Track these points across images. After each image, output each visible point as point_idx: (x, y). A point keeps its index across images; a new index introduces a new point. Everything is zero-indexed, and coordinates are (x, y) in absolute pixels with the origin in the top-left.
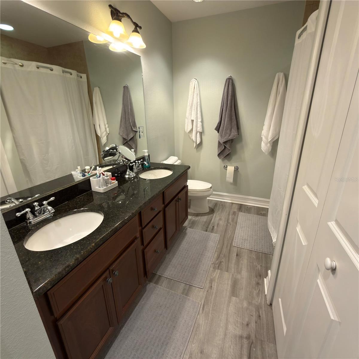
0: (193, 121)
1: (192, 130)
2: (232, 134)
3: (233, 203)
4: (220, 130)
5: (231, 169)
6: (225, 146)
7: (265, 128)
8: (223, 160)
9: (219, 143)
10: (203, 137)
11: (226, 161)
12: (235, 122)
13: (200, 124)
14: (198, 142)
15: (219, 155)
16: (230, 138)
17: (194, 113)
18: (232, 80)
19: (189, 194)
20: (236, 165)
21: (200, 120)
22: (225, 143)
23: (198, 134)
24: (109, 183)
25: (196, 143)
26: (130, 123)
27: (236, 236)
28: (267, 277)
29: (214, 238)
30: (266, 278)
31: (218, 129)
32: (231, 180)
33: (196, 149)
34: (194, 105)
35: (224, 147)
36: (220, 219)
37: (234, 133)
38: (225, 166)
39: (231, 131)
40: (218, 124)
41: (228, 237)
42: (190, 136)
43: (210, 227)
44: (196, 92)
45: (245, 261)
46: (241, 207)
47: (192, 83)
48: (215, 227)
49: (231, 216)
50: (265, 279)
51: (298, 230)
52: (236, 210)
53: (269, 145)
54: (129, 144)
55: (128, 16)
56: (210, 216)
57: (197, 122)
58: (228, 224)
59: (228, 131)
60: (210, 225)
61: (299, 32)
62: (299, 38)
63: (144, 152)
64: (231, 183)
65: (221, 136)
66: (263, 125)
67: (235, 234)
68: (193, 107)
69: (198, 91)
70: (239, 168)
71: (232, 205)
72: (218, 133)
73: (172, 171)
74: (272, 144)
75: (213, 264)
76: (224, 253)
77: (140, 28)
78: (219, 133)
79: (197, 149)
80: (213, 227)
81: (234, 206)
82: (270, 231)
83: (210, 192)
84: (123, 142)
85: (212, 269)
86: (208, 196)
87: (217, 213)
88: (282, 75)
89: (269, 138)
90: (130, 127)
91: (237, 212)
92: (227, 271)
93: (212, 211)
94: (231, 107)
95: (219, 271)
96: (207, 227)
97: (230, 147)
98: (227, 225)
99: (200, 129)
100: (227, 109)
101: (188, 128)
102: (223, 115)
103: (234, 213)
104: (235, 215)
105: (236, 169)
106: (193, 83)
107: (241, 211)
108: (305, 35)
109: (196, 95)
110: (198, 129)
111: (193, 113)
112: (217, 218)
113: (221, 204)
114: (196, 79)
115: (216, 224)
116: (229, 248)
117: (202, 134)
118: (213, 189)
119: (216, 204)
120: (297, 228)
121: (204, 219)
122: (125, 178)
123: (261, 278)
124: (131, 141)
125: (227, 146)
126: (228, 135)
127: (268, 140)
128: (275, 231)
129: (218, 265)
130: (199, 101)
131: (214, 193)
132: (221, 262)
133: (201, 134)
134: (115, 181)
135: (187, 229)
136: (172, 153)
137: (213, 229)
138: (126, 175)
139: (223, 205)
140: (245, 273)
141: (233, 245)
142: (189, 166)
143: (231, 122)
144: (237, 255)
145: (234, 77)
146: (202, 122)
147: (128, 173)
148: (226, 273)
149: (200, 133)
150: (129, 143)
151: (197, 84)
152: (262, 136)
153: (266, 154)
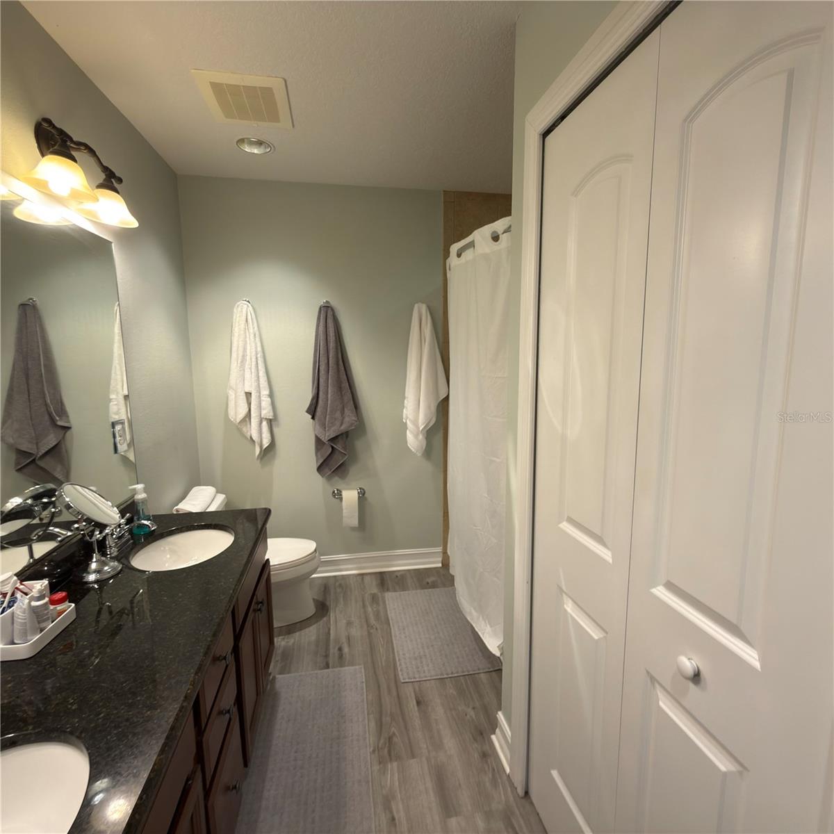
0: (248, 395)
1: (248, 416)
2: (347, 419)
4: (318, 415)
5: (350, 496)
6: (333, 447)
7: (409, 404)
8: (329, 478)
9: (318, 441)
10: (276, 430)
11: (337, 479)
13: (266, 402)
14: (266, 443)
15: (320, 469)
16: (343, 428)
17: (250, 375)
18: (333, 310)
19: (273, 580)
20: (360, 485)
21: (265, 392)
22: (333, 440)
23: (265, 423)
24: (48, 619)
25: (261, 446)
26: (46, 405)
27: (399, 655)
28: (497, 730)
29: (353, 676)
30: (494, 733)
31: (312, 411)
32: (355, 522)
33: (259, 461)
34: (248, 358)
35: (331, 449)
36: (349, 624)
37: (350, 418)
38: (334, 492)
39: (343, 413)
40: (312, 399)
41: (384, 664)
42: (244, 429)
43: (333, 650)
44: (251, 331)
45: (439, 712)
46: (385, 580)
47: (239, 309)
48: (346, 650)
49: (369, 609)
50: (493, 737)
52: (375, 590)
53: (421, 437)
54: (41, 468)
55: (92, 152)
56: (321, 622)
57: (260, 397)
58: (372, 631)
59: (338, 414)
60: (331, 646)
61: (455, 248)
62: (459, 255)
63: (135, 492)
64: (353, 529)
65: (323, 426)
66: (404, 398)
67: (396, 651)
68: (247, 362)
69: (256, 328)
70: (366, 491)
71: (363, 579)
72: (313, 418)
74: (425, 435)
75: (374, 751)
76: (389, 712)
77: (120, 180)
78: (316, 418)
79: (261, 459)
80: (340, 649)
81: (367, 579)
82: (470, 621)
83: (315, 562)
84: (17, 463)
85: (376, 768)
86: (314, 571)
87: (337, 611)
89: (420, 425)
90: (47, 417)
91: (379, 594)
92: (413, 756)
93: (322, 608)
94: (338, 364)
95: (395, 764)
96: (327, 656)
97: (345, 448)
98: (370, 634)
99: (269, 413)
100: (330, 368)
101: (237, 411)
102: (321, 381)
103: (374, 598)
104: (378, 604)
105: (362, 495)
106: (242, 310)
107: (388, 590)
108: (469, 254)
109: (252, 335)
110: (264, 413)
111: (247, 375)
112: (342, 623)
113: (337, 584)
114: (248, 302)
115: (344, 640)
116: (395, 693)
117: (273, 423)
118: (319, 553)
119: (326, 586)
121: (310, 635)
122: (87, 583)
123: (483, 737)
124: (48, 458)
125: (338, 447)
126: (338, 423)
127: (418, 428)
129: (388, 751)
130: (259, 349)
131: (324, 558)
132: (390, 739)
133: (270, 422)
134: (67, 604)
135: (274, 678)
137: (341, 656)
138: (89, 573)
139: (341, 582)
140: (450, 744)
141: (403, 681)
143: (342, 396)
144: (418, 703)
145: (333, 303)
146: (271, 395)
147: (94, 566)
148: (412, 761)
149: (267, 423)
151: (252, 312)
152: (404, 421)
153: (419, 454)
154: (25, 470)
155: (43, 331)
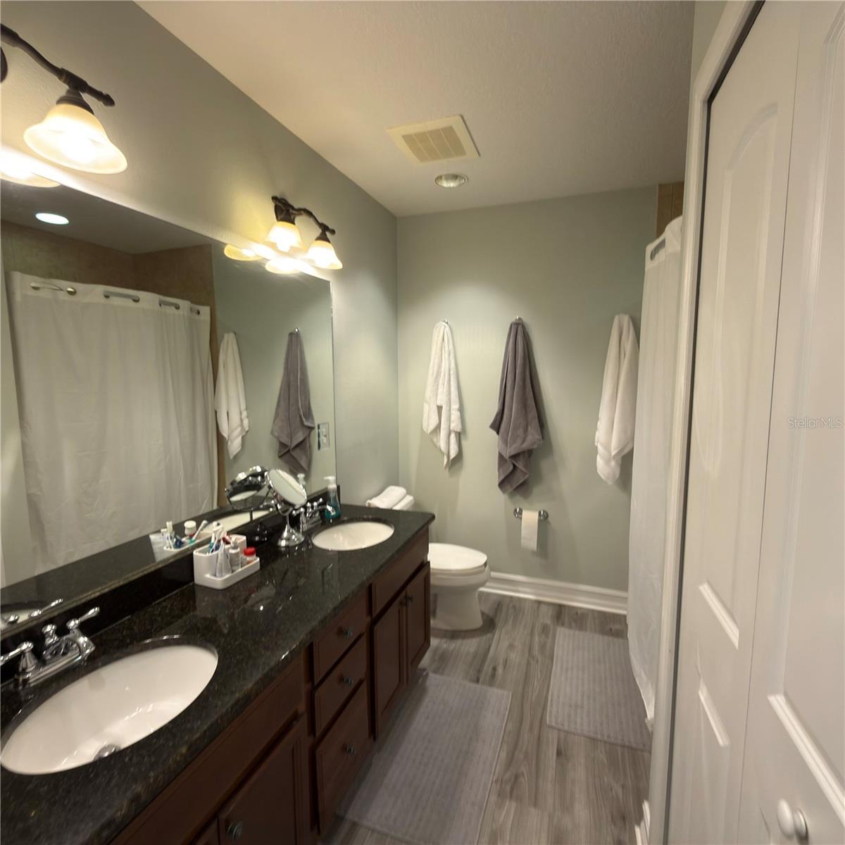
0: (440, 408)
1: (438, 427)
2: (529, 438)
3: (539, 603)
4: (502, 430)
5: (530, 517)
6: (514, 466)
7: (602, 425)
8: (512, 495)
9: (501, 457)
10: (464, 443)
11: (518, 498)
12: (533, 413)
13: (455, 415)
14: (453, 454)
15: (501, 485)
16: (525, 446)
17: (442, 391)
18: (524, 327)
19: (433, 581)
20: (543, 506)
21: (455, 406)
22: (514, 457)
23: (453, 436)
24: (238, 565)
25: (448, 456)
26: (299, 409)
27: (552, 695)
28: (642, 824)
29: (499, 699)
30: (639, 825)
31: (496, 426)
32: (533, 544)
33: (447, 470)
34: (442, 374)
35: (512, 467)
36: (511, 646)
37: (533, 436)
38: (516, 510)
39: (526, 430)
40: (497, 416)
41: (534, 698)
42: (435, 440)
43: (487, 668)
44: (447, 349)
45: (579, 773)
46: (561, 614)
47: (438, 329)
48: (500, 670)
49: (536, 639)
50: (637, 830)
51: (702, 698)
52: (548, 621)
53: (613, 463)
54: (292, 456)
55: (310, 214)
56: (485, 637)
57: (450, 410)
58: (532, 662)
59: (520, 432)
60: (486, 664)
61: (650, 248)
62: (652, 257)
63: (328, 482)
64: (533, 552)
65: (505, 441)
66: (597, 419)
67: (551, 688)
68: (441, 379)
69: (451, 346)
70: (549, 515)
71: (538, 608)
72: (498, 433)
73: (391, 527)
74: (620, 462)
75: (496, 781)
76: (524, 749)
77: (333, 232)
78: (500, 434)
79: (450, 469)
80: (494, 669)
81: (544, 608)
83: (482, 577)
84: (279, 452)
85: (493, 798)
86: (483, 585)
87: (503, 630)
88: (626, 319)
89: (612, 448)
90: (298, 419)
91: (552, 627)
92: (535, 805)
93: (490, 624)
94: (524, 380)
95: (514, 804)
96: (479, 671)
97: (526, 466)
98: (528, 664)
99: (457, 425)
100: (516, 386)
101: (430, 422)
102: (507, 397)
103: (545, 630)
104: (547, 636)
105: (544, 519)
106: (441, 329)
107: (563, 625)
108: (661, 255)
109: (447, 355)
110: (453, 425)
111: (440, 390)
112: (505, 644)
113: (511, 605)
114: (447, 323)
115: (501, 661)
116: (536, 732)
117: (462, 437)
118: (489, 566)
119: (500, 604)
120: (700, 692)
121: (470, 646)
122: (279, 547)
123: (625, 824)
124: (298, 450)
125: (520, 465)
126: (519, 441)
127: (610, 452)
128: (650, 685)
129: (510, 787)
130: (453, 365)
131: (494, 574)
132: (517, 777)
133: (459, 436)
134: (255, 556)
135: (427, 674)
136: (393, 479)
137: (493, 676)
138: (282, 539)
139: (516, 604)
140: (582, 812)
141: (548, 724)
142: (430, 514)
143: (526, 412)
144: (559, 753)
145: (526, 320)
146: (461, 409)
147: (285, 534)
148: (532, 810)
149: (456, 434)
150: (293, 453)
151: (449, 332)
152: (596, 444)
153: (610, 483)
154: (283, 458)
155: (302, 352)
